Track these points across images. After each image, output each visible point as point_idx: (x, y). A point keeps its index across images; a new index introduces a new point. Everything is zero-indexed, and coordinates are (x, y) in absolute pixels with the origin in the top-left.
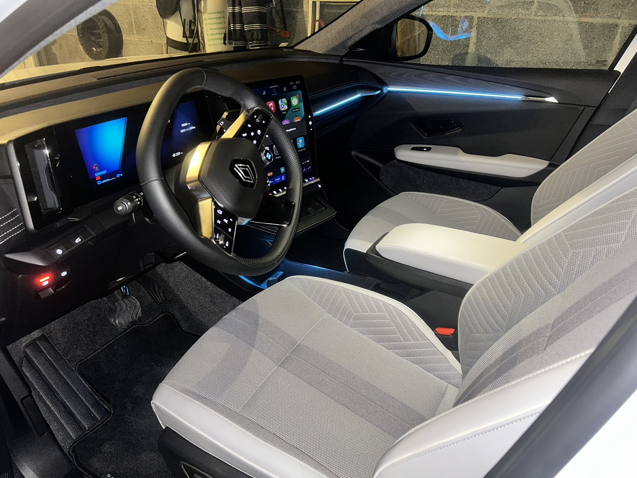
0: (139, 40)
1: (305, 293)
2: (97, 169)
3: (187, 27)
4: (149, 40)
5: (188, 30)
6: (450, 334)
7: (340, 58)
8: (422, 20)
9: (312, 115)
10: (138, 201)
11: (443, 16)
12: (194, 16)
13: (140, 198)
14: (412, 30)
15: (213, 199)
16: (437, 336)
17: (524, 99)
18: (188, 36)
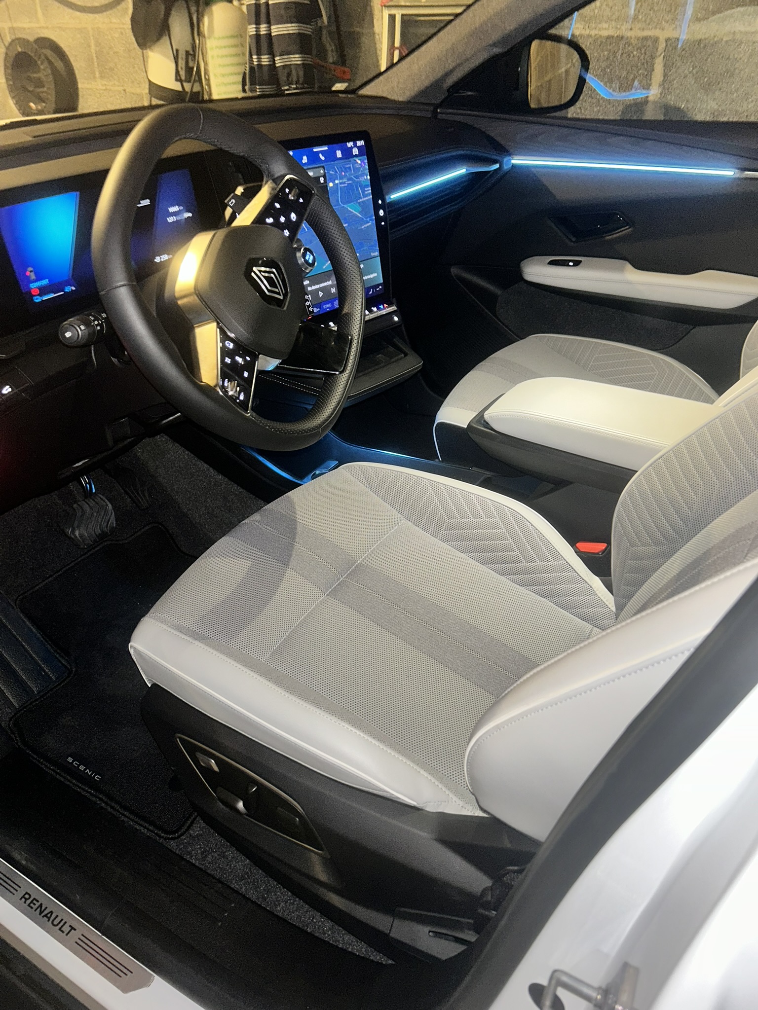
0: (104, 88)
1: (371, 489)
2: (33, 276)
3: (182, 63)
4: (121, 89)
5: (184, 69)
6: (600, 552)
7: (432, 108)
8: (573, 44)
9: (383, 201)
10: (97, 325)
11: (608, 37)
12: (193, 45)
13: (101, 321)
14: (555, 65)
15: (218, 323)
16: (578, 555)
17: (737, 176)
18: (183, 78)
